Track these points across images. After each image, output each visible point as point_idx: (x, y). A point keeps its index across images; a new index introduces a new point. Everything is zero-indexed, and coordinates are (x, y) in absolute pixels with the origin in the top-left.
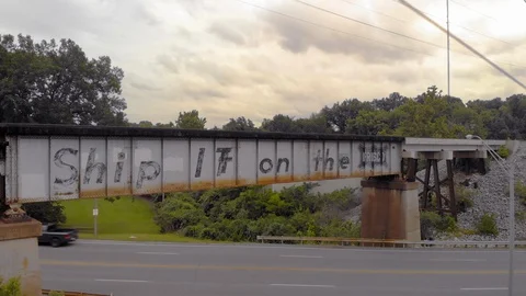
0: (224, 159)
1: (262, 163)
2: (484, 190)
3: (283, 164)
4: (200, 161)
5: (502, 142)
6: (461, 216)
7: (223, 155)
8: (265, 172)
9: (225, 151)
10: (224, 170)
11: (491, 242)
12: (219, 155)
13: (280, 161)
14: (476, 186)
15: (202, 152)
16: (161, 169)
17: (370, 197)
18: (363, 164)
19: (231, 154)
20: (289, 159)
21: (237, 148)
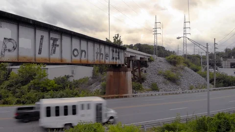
0: (55, 45)
1: (74, 51)
2: (149, 73)
3: (84, 53)
4: (41, 44)
5: (150, 55)
6: (143, 84)
7: (54, 42)
8: (75, 56)
9: (55, 40)
10: (54, 52)
11: (157, 93)
12: (52, 42)
13: (82, 51)
14: (145, 72)
15: (42, 38)
16: (17, 45)
17: (111, 76)
18: (113, 58)
19: (58, 43)
20: (86, 50)
21: (61, 39)
